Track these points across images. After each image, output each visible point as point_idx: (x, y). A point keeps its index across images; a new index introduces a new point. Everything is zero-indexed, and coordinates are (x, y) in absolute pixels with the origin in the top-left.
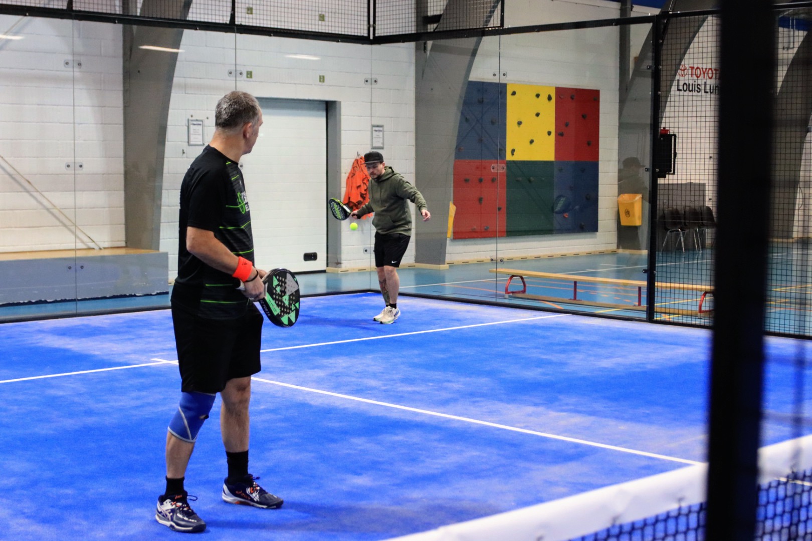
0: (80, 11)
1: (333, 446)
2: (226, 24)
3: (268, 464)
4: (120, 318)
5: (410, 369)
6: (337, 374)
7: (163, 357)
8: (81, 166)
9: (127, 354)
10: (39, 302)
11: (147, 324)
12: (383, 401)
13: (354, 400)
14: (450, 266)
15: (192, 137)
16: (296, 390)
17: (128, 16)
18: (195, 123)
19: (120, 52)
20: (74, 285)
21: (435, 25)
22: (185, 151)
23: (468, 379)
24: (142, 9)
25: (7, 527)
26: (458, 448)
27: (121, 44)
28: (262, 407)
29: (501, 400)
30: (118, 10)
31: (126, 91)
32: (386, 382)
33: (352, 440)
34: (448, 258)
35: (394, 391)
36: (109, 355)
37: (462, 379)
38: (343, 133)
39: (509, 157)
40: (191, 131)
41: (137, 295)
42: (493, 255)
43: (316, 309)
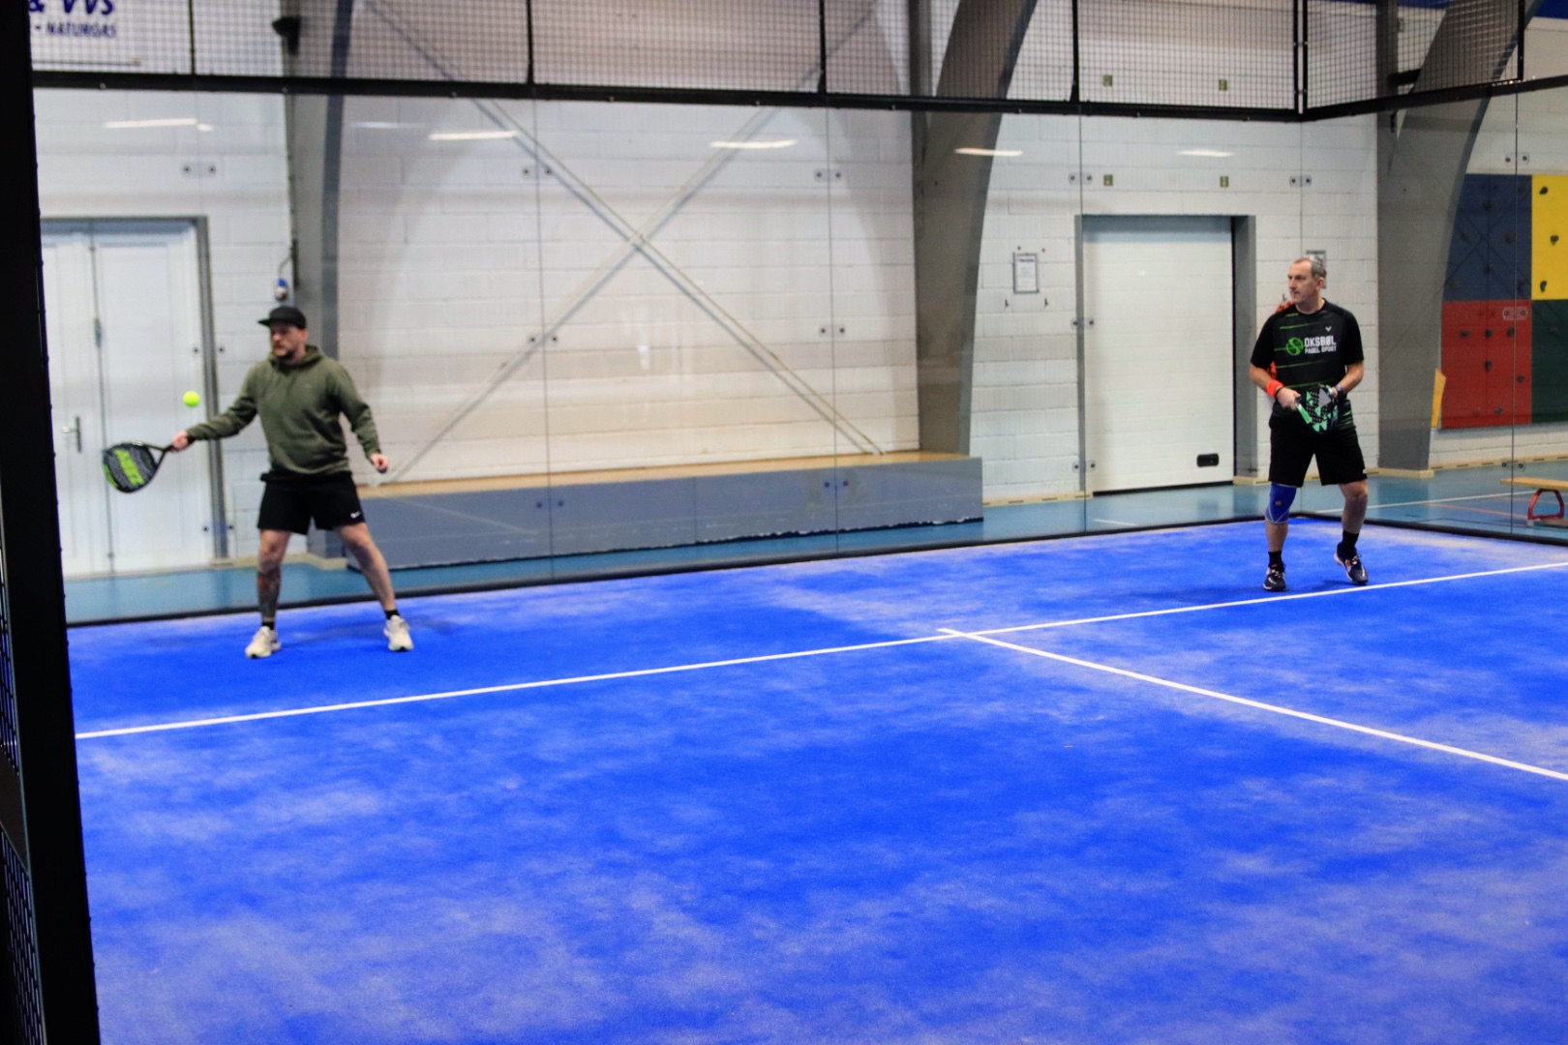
0: (837, 94)
1: (1211, 793)
2: (1065, 102)
3: (1096, 824)
4: (903, 560)
5: (1355, 652)
6: (1232, 661)
7: (956, 627)
8: (842, 330)
9: (902, 620)
10: (788, 535)
11: (940, 571)
12: (1306, 712)
13: (1255, 707)
14: (1437, 473)
15: (1020, 280)
16: (1161, 686)
17: (919, 97)
18: (1024, 258)
19: (908, 155)
20: (834, 508)
21: (1411, 86)
22: (1009, 302)
23: (1457, 672)
24: (941, 86)
25: (649, 926)
26: (1431, 804)
27: (908, 143)
28: (1100, 718)
29: (1513, 713)
30: (904, 90)
31: (919, 215)
32: (1312, 676)
33: (1244, 782)
34: (1433, 460)
35: (1325, 693)
36: (874, 621)
37: (1448, 673)
38: (1259, 265)
39: (1536, 294)
40: (1019, 271)
41: (935, 522)
42: (1507, 455)
43: (1211, 545)
